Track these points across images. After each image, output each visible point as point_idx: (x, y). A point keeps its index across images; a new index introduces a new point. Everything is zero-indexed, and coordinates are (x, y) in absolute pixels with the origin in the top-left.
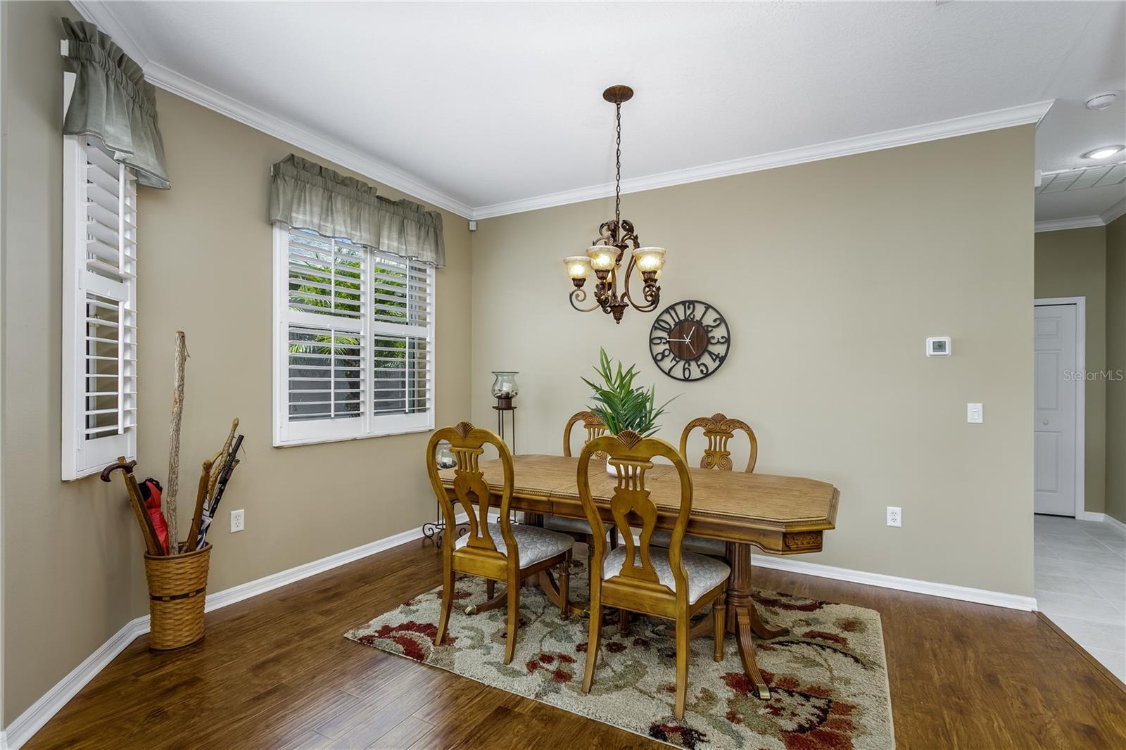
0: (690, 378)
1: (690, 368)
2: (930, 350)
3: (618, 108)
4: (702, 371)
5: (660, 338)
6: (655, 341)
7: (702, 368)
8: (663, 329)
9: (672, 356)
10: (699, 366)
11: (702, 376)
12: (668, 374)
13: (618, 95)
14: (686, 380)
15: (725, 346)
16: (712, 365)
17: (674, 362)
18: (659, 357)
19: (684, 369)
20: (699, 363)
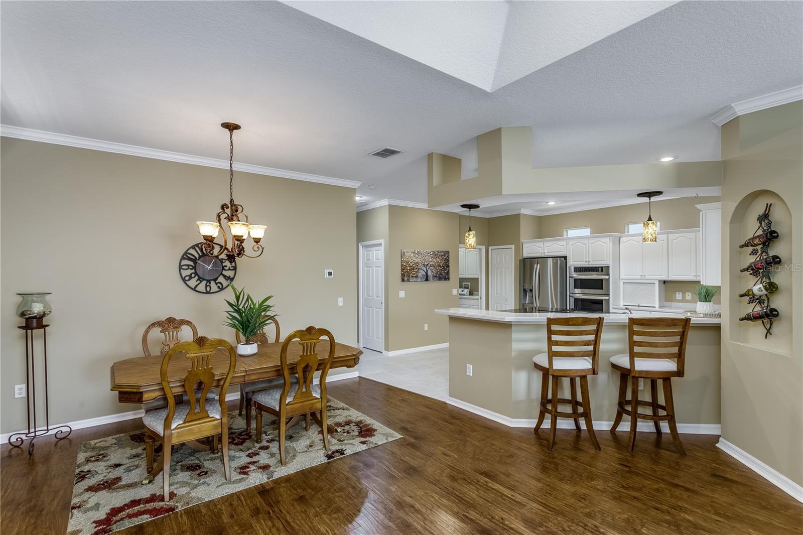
0: (211, 292)
1: (211, 285)
2: (327, 276)
3: (231, 135)
4: (219, 287)
5: (188, 266)
6: (183, 267)
7: (219, 285)
8: (190, 259)
9: (197, 277)
10: (217, 284)
11: (218, 290)
12: (194, 289)
13: (231, 127)
14: (208, 293)
15: (234, 271)
16: (225, 283)
17: (199, 282)
18: (187, 278)
19: (206, 286)
20: (217, 282)
